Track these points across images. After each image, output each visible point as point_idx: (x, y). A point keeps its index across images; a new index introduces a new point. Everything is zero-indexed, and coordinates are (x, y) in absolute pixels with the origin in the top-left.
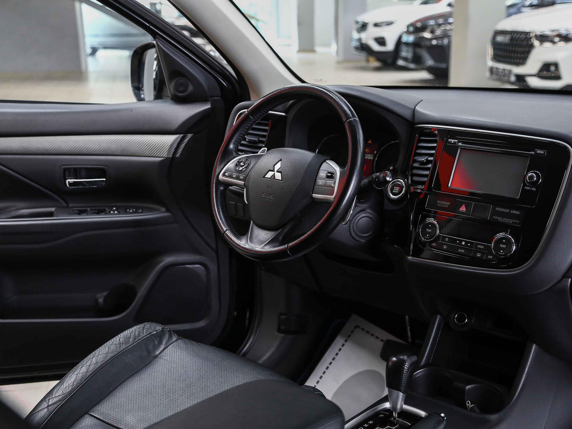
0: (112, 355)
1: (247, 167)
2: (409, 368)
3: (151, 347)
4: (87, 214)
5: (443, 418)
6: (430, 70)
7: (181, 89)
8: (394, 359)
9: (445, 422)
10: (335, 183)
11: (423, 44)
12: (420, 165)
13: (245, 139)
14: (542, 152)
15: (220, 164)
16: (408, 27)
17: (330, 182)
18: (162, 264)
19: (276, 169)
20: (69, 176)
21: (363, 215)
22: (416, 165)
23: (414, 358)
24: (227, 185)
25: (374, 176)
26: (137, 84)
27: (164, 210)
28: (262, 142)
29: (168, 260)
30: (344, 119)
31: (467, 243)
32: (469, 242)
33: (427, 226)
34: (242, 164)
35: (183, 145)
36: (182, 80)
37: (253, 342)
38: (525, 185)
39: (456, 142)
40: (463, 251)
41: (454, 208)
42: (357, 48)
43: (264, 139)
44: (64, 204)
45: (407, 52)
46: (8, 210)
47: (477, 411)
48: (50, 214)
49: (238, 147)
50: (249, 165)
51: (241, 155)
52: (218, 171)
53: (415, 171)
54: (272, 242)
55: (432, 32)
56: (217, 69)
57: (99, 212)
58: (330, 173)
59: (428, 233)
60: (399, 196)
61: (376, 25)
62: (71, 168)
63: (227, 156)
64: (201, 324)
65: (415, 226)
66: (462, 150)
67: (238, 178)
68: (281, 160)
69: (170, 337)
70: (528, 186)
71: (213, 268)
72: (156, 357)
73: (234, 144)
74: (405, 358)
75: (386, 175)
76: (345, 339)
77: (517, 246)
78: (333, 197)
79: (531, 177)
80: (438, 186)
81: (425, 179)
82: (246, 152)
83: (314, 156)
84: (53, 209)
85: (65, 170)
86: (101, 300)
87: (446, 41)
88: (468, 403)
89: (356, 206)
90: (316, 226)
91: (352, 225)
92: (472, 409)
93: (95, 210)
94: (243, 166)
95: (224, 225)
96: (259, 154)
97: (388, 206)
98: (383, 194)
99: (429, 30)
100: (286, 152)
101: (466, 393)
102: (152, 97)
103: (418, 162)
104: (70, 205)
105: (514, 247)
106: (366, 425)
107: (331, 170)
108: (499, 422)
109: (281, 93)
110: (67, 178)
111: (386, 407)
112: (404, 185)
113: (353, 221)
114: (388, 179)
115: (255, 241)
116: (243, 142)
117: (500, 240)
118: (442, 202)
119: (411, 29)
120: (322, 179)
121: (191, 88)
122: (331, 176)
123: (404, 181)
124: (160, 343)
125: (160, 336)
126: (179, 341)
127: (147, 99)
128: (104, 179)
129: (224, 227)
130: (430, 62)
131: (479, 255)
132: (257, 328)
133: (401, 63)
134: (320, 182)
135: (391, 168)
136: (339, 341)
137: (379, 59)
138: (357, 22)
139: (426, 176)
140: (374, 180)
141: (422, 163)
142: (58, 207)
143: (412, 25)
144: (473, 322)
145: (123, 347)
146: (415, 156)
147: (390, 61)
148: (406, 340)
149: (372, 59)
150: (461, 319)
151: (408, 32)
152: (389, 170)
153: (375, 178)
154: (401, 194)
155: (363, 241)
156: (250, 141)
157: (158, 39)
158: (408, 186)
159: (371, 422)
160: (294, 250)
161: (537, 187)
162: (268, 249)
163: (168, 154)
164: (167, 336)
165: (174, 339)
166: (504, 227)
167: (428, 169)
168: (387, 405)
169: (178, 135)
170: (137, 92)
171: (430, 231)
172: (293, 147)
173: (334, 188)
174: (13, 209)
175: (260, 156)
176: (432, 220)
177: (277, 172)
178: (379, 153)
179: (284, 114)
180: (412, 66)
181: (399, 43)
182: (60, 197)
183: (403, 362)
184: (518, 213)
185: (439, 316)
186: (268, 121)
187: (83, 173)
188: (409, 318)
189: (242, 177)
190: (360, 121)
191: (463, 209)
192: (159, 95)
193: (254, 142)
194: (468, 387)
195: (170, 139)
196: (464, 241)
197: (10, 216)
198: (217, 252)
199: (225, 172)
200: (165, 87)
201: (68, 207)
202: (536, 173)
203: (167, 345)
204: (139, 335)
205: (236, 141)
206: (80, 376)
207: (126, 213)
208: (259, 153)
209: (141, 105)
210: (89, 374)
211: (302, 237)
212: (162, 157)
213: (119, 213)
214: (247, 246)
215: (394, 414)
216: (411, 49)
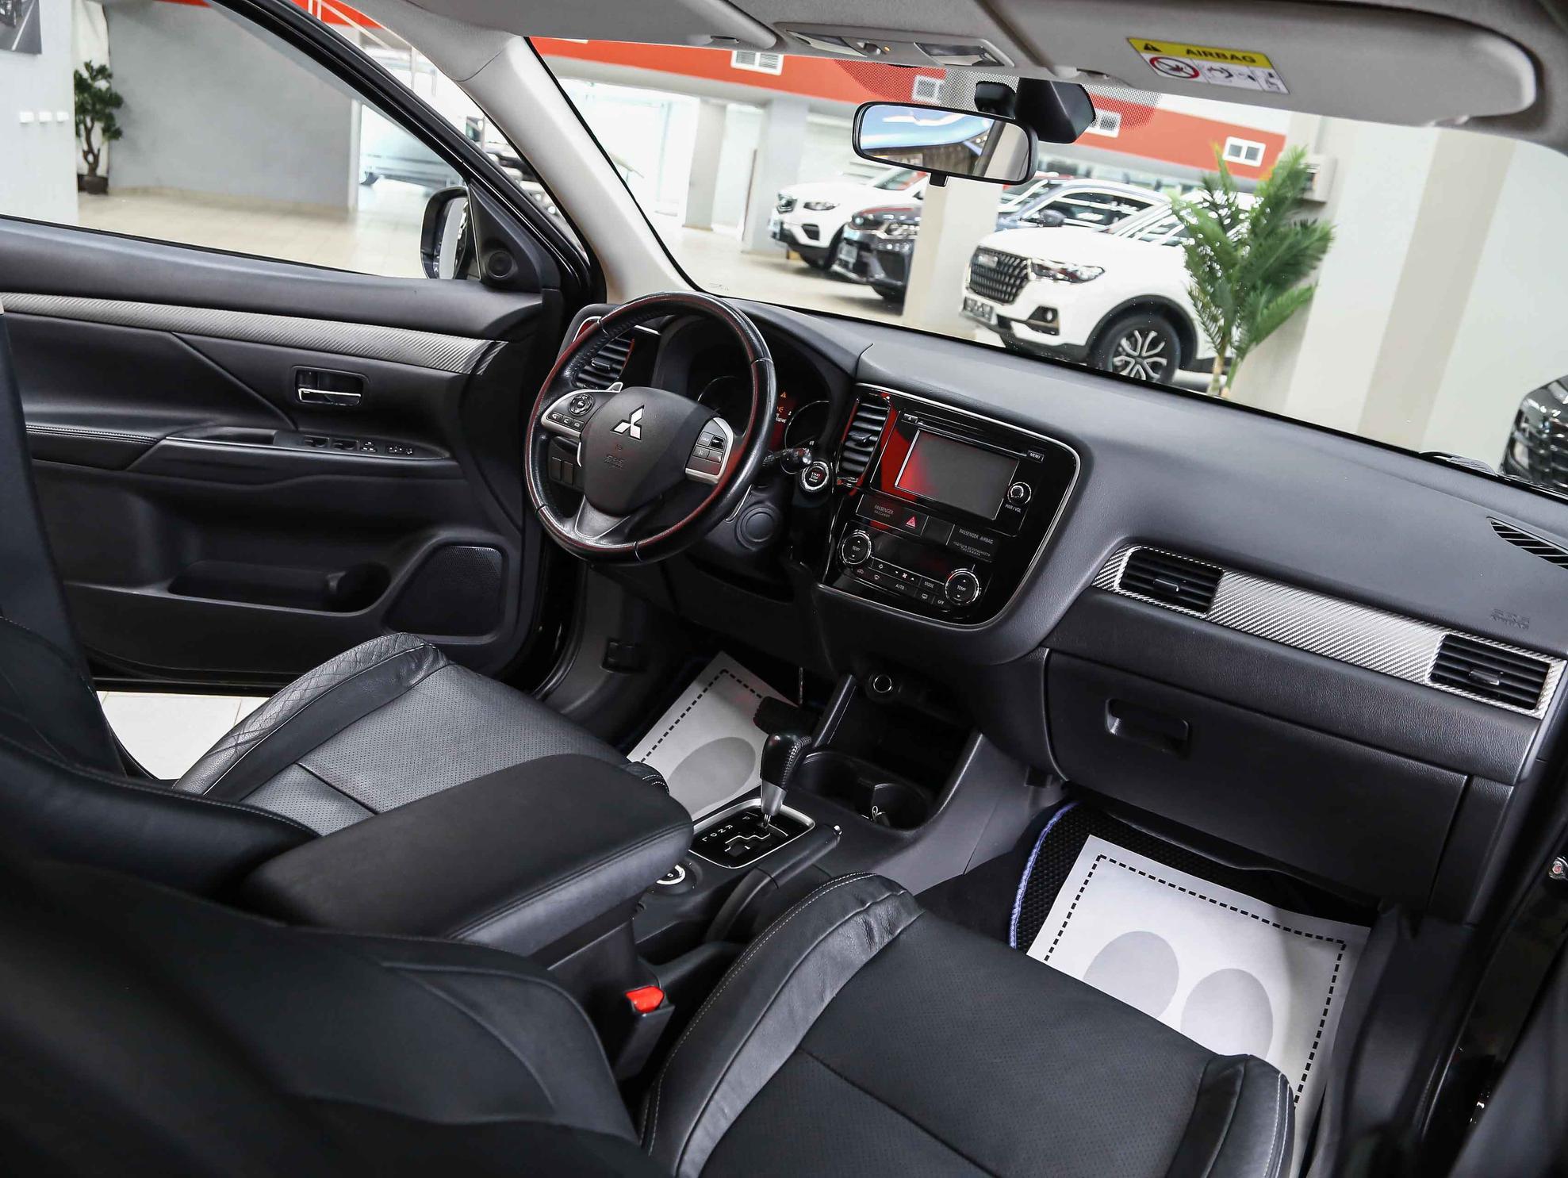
0: (343, 677)
1: (587, 410)
2: (797, 754)
3: (404, 672)
4: (326, 448)
5: (837, 832)
6: (878, 286)
7: (499, 268)
8: (778, 738)
9: (839, 838)
10: (723, 456)
11: (873, 246)
12: (856, 445)
13: (590, 364)
14: (1037, 456)
15: (547, 396)
16: (854, 218)
17: (715, 453)
18: (434, 540)
19: (633, 421)
20: (304, 383)
21: (760, 510)
22: (850, 444)
23: (807, 740)
24: (553, 433)
25: (785, 452)
26: (429, 250)
27: (447, 455)
28: (617, 371)
29: (444, 535)
30: (751, 358)
31: (910, 575)
32: (915, 576)
33: (854, 541)
34: (580, 403)
35: (490, 358)
36: (503, 254)
37: (563, 678)
38: (1006, 502)
39: (915, 420)
40: (903, 588)
41: (899, 520)
42: (774, 235)
43: (619, 367)
44: (292, 427)
45: (849, 253)
46: (205, 425)
47: (886, 821)
48: (268, 440)
49: (577, 374)
50: (591, 406)
51: (580, 388)
52: (541, 409)
53: (847, 454)
54: (611, 535)
55: (889, 231)
56: (560, 245)
57: (344, 446)
58: (718, 439)
59: (855, 552)
60: (818, 487)
61: (807, 206)
62: (308, 371)
63: (558, 387)
64: (486, 640)
65: (836, 537)
66: (922, 433)
67: (571, 425)
68: (643, 407)
69: (436, 660)
70: (1010, 504)
71: (514, 555)
72: (410, 688)
73: (572, 369)
74: (794, 738)
75: (804, 454)
76: (703, 689)
77: (982, 591)
78: (718, 477)
79: (1017, 492)
80: (878, 483)
81: (861, 469)
82: (589, 385)
83: (696, 409)
84: (273, 432)
85: (299, 372)
86: (333, 584)
87: (906, 248)
88: (875, 809)
89: (750, 494)
90: (685, 520)
91: (739, 524)
92: (879, 820)
93: (339, 442)
94: (582, 407)
95: (540, 496)
96: (608, 391)
97: (798, 500)
98: (793, 483)
99: (884, 227)
100: (652, 395)
101: (874, 794)
102: (451, 275)
103: (854, 440)
104: (301, 429)
105: (978, 592)
106: (722, 831)
107: (721, 436)
108: (914, 842)
109: (658, 300)
110: (300, 385)
111: (753, 805)
112: (827, 472)
113: (741, 518)
114: (805, 460)
115: (587, 529)
116: (587, 367)
117: (958, 580)
118: (882, 509)
119: (858, 221)
120: (704, 446)
121: (514, 269)
122: (718, 444)
123: (829, 466)
124: (419, 667)
125: (419, 657)
126: (449, 667)
127: (442, 276)
128: (360, 395)
129: (539, 499)
130: (880, 275)
131: (925, 596)
132: (573, 655)
133: (836, 268)
134: (700, 451)
135: (812, 443)
136: (694, 689)
137: (805, 258)
138: (780, 197)
139: (863, 464)
140: (784, 459)
141: (859, 443)
142: (283, 430)
143: (860, 215)
144: (899, 691)
145: (362, 666)
146: (850, 430)
147: (821, 262)
148: (796, 701)
149: (794, 255)
150: (883, 685)
151: (853, 224)
152: (808, 446)
153: (786, 457)
154: (821, 486)
155: (754, 549)
156: (598, 368)
157: (474, 184)
158: (833, 475)
159: (729, 827)
160: (645, 551)
161: (1023, 508)
162: (605, 545)
163: (465, 368)
164: (431, 659)
165: (442, 663)
166: (966, 561)
167: (867, 454)
168: (757, 802)
169: (484, 341)
170: (428, 262)
171: (858, 549)
172: (662, 389)
173: (720, 463)
174: (210, 423)
175: (612, 395)
176: (863, 534)
177: (635, 424)
178: (795, 415)
179: (656, 332)
180: (853, 276)
181: (838, 237)
182: (287, 414)
183: (790, 744)
184: (991, 542)
185: (851, 676)
186: (631, 340)
187: (327, 381)
188: (804, 670)
189: (577, 425)
190: (775, 365)
191: (911, 523)
192: (462, 273)
193: (604, 370)
194: (877, 786)
195: (472, 345)
196: (906, 573)
197: (204, 434)
198: (523, 531)
199: (552, 413)
200: (473, 260)
201: (296, 431)
202: (1024, 486)
203: (430, 672)
204: (387, 651)
205: (575, 366)
206: (290, 704)
207: (387, 452)
208: (610, 388)
209: (432, 283)
210: (303, 702)
211: (661, 534)
212: (454, 372)
213: (377, 452)
214: (572, 536)
215: (766, 817)
216: (854, 251)
